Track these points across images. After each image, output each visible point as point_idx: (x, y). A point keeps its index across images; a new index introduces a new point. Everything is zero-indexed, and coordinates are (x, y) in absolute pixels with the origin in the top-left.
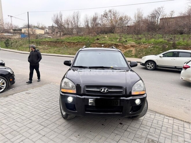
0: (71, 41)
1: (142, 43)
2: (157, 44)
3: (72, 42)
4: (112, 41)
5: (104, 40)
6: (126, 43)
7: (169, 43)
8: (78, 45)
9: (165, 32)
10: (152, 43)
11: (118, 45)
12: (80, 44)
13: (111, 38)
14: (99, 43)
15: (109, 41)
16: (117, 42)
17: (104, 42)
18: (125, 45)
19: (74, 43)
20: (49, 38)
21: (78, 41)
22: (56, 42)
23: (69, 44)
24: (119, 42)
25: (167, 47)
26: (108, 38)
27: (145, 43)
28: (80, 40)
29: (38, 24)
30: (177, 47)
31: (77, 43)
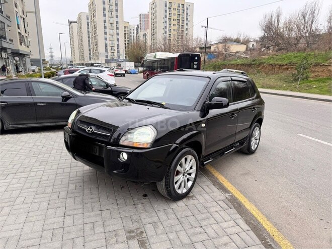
0: (276, 63)
3: (277, 65)
8: (288, 69)
12: (292, 68)
19: (281, 66)
20: (244, 57)
21: (290, 61)
22: (250, 65)
23: (271, 68)
28: (295, 60)
29: (239, 36)
31: (287, 65)
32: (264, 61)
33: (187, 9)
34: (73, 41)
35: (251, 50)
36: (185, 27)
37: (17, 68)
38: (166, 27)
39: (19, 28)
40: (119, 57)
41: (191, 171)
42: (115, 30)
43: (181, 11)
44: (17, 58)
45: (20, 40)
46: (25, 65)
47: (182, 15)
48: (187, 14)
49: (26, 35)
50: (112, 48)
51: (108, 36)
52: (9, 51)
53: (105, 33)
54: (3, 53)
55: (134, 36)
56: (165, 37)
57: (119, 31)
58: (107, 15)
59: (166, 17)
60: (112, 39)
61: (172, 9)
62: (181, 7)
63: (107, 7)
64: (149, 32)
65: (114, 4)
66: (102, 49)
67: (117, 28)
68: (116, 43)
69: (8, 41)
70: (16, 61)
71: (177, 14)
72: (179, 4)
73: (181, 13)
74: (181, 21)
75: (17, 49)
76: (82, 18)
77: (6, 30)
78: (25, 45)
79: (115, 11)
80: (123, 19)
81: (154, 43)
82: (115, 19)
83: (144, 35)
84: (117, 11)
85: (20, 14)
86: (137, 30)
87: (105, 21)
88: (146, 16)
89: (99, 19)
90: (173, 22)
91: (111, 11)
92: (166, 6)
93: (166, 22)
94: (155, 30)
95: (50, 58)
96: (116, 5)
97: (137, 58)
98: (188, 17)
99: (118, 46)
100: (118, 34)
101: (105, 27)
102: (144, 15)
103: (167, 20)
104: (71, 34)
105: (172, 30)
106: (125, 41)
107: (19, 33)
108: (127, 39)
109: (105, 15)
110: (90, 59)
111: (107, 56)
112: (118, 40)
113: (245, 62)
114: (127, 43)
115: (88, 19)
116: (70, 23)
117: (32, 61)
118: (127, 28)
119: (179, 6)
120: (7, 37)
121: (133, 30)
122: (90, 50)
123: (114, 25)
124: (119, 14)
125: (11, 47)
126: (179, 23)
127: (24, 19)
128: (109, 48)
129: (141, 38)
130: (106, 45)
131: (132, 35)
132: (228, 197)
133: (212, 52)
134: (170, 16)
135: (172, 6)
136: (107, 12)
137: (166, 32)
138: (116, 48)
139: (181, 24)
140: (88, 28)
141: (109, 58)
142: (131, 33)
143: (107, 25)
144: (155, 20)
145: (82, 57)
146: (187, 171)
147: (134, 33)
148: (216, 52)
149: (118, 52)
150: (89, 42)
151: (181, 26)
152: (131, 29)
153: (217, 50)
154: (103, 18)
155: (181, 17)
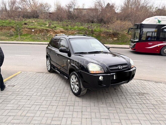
1: (69, 30)
2: (80, 31)
4: (42, 26)
5: (33, 25)
6: (55, 29)
7: (88, 30)
9: (82, 21)
10: (77, 30)
11: (49, 30)
13: (40, 24)
14: (28, 28)
15: (38, 26)
16: (47, 28)
17: (33, 27)
18: (56, 31)
24: (49, 28)
25: (88, 33)
26: (37, 23)
27: (72, 29)
30: (94, 33)
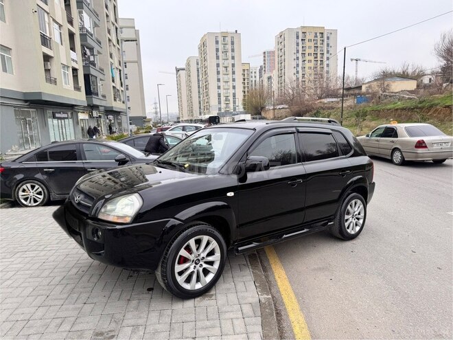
32: (436, 102)
33: (328, 38)
34: (180, 93)
35: (425, 87)
36: (325, 62)
37: (110, 128)
38: (298, 65)
39: (113, 81)
40: (235, 109)
41: (210, 259)
42: (230, 76)
43: (319, 42)
44: (111, 117)
45: (114, 95)
46: (120, 124)
47: (322, 47)
48: (328, 45)
49: (123, 89)
50: (227, 99)
51: (221, 84)
52: (102, 109)
53: (219, 80)
54: (94, 112)
55: (255, 81)
56: (298, 79)
57: (236, 76)
58: (220, 58)
59: (298, 51)
60: (226, 87)
61: (307, 41)
62: (319, 37)
63: (220, 47)
64: (275, 74)
65: (230, 43)
66: (214, 101)
67: (234, 73)
68: (231, 91)
69: (100, 97)
70: (110, 120)
71: (313, 46)
72: (316, 33)
73: (319, 45)
74: (319, 55)
75: (111, 106)
76: (191, 63)
77: (99, 85)
78: (120, 100)
79: (230, 50)
80: (240, 60)
81: (281, 86)
82: (231, 61)
83: (269, 78)
84: (233, 50)
85: (116, 64)
86: (260, 72)
87: (218, 65)
88: (271, 53)
89: (211, 63)
90: (307, 58)
91: (225, 52)
92: (298, 37)
93: (298, 58)
94: (283, 71)
95: (154, 115)
96: (233, 43)
97: (256, 108)
98: (330, 49)
99: (234, 95)
100: (234, 80)
101: (218, 73)
102: (269, 52)
103: (300, 55)
104: (179, 84)
105: (306, 69)
106: (244, 87)
107: (114, 87)
108: (246, 85)
109: (218, 58)
110: (200, 114)
111: (220, 109)
112: (234, 87)
113: (408, 105)
114: (246, 90)
115: (198, 64)
116: (178, 70)
117: (131, 119)
118: (246, 72)
119: (316, 36)
120: (99, 93)
121: (255, 72)
122: (200, 103)
123: (230, 69)
124: (235, 54)
125: (103, 103)
126: (316, 58)
127: (120, 71)
128: (223, 99)
129: (266, 83)
130: (219, 95)
131: (253, 79)
132: (263, 301)
133: (364, 94)
134: (303, 50)
135: (307, 36)
136: (220, 54)
137: (298, 72)
138: (231, 98)
139: (319, 59)
140: (198, 76)
141: (223, 111)
142: (252, 77)
143: (221, 69)
144: (283, 57)
145: (191, 111)
146: (203, 258)
147: (255, 77)
148: (369, 93)
149: (234, 102)
150: (199, 92)
151: (319, 62)
152: (252, 73)
153: (370, 91)
154: (215, 62)
155: (319, 50)
